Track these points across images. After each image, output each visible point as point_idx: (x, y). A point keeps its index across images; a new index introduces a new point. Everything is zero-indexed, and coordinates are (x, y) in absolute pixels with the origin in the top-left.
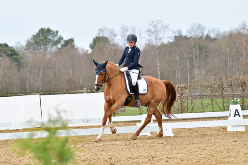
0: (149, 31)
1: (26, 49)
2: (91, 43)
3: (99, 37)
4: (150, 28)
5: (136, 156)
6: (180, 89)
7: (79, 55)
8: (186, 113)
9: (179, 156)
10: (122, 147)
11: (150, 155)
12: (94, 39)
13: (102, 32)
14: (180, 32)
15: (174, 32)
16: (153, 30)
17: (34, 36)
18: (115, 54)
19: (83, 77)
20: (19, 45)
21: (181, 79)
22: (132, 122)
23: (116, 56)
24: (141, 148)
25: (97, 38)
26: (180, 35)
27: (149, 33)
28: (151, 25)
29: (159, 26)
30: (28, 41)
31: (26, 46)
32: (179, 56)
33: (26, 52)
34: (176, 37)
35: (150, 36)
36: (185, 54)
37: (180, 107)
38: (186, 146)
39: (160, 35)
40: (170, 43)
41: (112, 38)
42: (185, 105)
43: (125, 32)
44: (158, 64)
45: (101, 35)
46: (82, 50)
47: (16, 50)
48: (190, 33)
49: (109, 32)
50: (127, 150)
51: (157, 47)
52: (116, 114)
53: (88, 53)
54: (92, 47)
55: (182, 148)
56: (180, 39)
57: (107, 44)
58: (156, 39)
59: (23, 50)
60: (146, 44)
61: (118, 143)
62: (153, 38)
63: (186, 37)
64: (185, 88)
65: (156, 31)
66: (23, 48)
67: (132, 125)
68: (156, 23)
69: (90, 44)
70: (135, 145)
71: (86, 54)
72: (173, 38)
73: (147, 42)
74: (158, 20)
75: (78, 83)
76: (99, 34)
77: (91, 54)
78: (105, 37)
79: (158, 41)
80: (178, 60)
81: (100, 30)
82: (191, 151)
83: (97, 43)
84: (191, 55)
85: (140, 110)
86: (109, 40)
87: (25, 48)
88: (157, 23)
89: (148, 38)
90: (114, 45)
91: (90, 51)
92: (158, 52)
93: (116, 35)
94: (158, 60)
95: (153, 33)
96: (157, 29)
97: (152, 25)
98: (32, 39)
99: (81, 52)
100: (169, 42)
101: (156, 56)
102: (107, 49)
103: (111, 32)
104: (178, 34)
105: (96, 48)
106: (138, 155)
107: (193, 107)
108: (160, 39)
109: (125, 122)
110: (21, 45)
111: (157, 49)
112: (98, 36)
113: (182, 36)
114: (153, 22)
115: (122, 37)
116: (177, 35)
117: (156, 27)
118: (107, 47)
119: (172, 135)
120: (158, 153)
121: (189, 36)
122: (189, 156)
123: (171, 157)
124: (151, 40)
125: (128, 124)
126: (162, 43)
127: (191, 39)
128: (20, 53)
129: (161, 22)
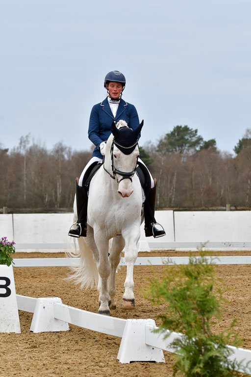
1: (158, 151)
2: (237, 146)
3: (247, 139)
7: (221, 159)
12: (240, 141)
17: (168, 135)
19: (225, 187)
20: (150, 145)
25: (243, 140)
30: (161, 141)
31: (159, 146)
33: (157, 153)
45: (249, 137)
46: (225, 153)
47: (146, 151)
53: (232, 158)
54: (237, 150)
59: (154, 152)
66: (155, 148)
69: (235, 147)
71: (229, 159)
75: (218, 194)
76: (247, 136)
77: (235, 159)
81: (248, 131)
83: (243, 146)
87: (157, 149)
91: (234, 155)
98: (165, 138)
99: (223, 157)
105: (242, 152)
110: (152, 145)
112: (245, 138)
128: (150, 155)
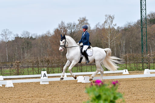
0: (2, 34)
4: (3, 33)
6: (17, 63)
8: (20, 75)
14: (18, 35)
15: (15, 35)
16: (4, 34)
21: (18, 58)
27: (2, 35)
29: (7, 32)
32: (17, 47)
34: (15, 37)
35: (2, 37)
36: (20, 46)
37: (17, 72)
38: (20, 92)
39: (8, 37)
40: (13, 40)
42: (20, 71)
44: (7, 51)
48: (22, 36)
51: (6, 42)
58: (6, 39)
62: (4, 38)
64: (20, 63)
72: (14, 38)
73: (1, 40)
74: (7, 29)
80: (17, 49)
84: (23, 47)
88: (6, 31)
89: (2, 38)
92: (6, 45)
94: (7, 49)
95: (4, 36)
96: (6, 34)
101: (5, 47)
107: (23, 72)
108: (8, 39)
113: (18, 37)
114: (4, 30)
116: (16, 37)
119: (13, 86)
120: (5, 95)
121: (22, 37)
122: (21, 96)
127: (23, 39)
129: (8, 30)
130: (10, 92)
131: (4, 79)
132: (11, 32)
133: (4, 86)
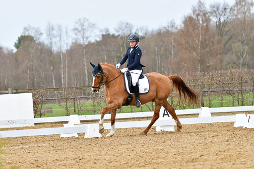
0: (76, 29)
2: (16, 42)
3: (24, 36)
4: (77, 26)
5: (63, 157)
7: (4, 54)
9: (107, 157)
10: (48, 149)
11: (77, 156)
12: (19, 38)
13: (27, 30)
14: (108, 30)
15: (102, 31)
16: (80, 28)
18: (41, 54)
19: (8, 77)
22: (59, 123)
23: (42, 56)
24: (68, 150)
25: (22, 37)
26: (107, 33)
27: (76, 31)
28: (77, 23)
29: (86, 24)
32: (107, 55)
34: (103, 36)
35: (76, 35)
36: (113, 53)
38: (114, 147)
39: (87, 34)
40: (97, 42)
41: (38, 36)
43: (51, 31)
44: (85, 64)
45: (27, 34)
46: (7, 49)
48: (118, 31)
49: (34, 31)
50: (54, 151)
51: (84, 46)
52: (43, 115)
53: (12, 53)
54: (17, 46)
55: (110, 149)
56: (107, 38)
57: (33, 43)
58: (83, 38)
60: (72, 43)
61: (44, 145)
62: (80, 36)
63: (113, 35)
65: (83, 30)
67: (59, 126)
68: (82, 22)
69: (15, 43)
70: (62, 147)
71: (10, 54)
72: (101, 37)
73: (74, 41)
74: (84, 19)
75: (2, 83)
76: (24, 33)
77: (16, 53)
78: (31, 36)
79: (85, 39)
80: (106, 59)
81: (25, 28)
82: (119, 152)
83: (22, 42)
84: (119, 54)
85: (67, 110)
86: (35, 39)
88: (84, 22)
89: (75, 36)
90: (40, 44)
91: (15, 50)
92: (85, 51)
93: (41, 34)
94: (85, 59)
95: (79, 32)
96: (84, 28)
97: (79, 23)
99: (6, 52)
100: (96, 40)
101: (83, 55)
102: (32, 48)
103: (36, 31)
104: (106, 32)
105: (21, 47)
106: (66, 157)
108: (87, 38)
109: (52, 123)
111: (84, 48)
112: (23, 35)
113: (109, 34)
114: (80, 20)
115: (48, 36)
116: (104, 33)
117: (82, 25)
118: (32, 46)
119: (100, 136)
120: (86, 155)
121: (117, 34)
122: (117, 157)
123: (99, 158)
124: (77, 38)
125: (54, 125)
126: (89, 42)
127: (119, 38)
129: (88, 20)
130: (96, 149)
131: (81, 121)
132: (94, 25)
133: (81, 135)
